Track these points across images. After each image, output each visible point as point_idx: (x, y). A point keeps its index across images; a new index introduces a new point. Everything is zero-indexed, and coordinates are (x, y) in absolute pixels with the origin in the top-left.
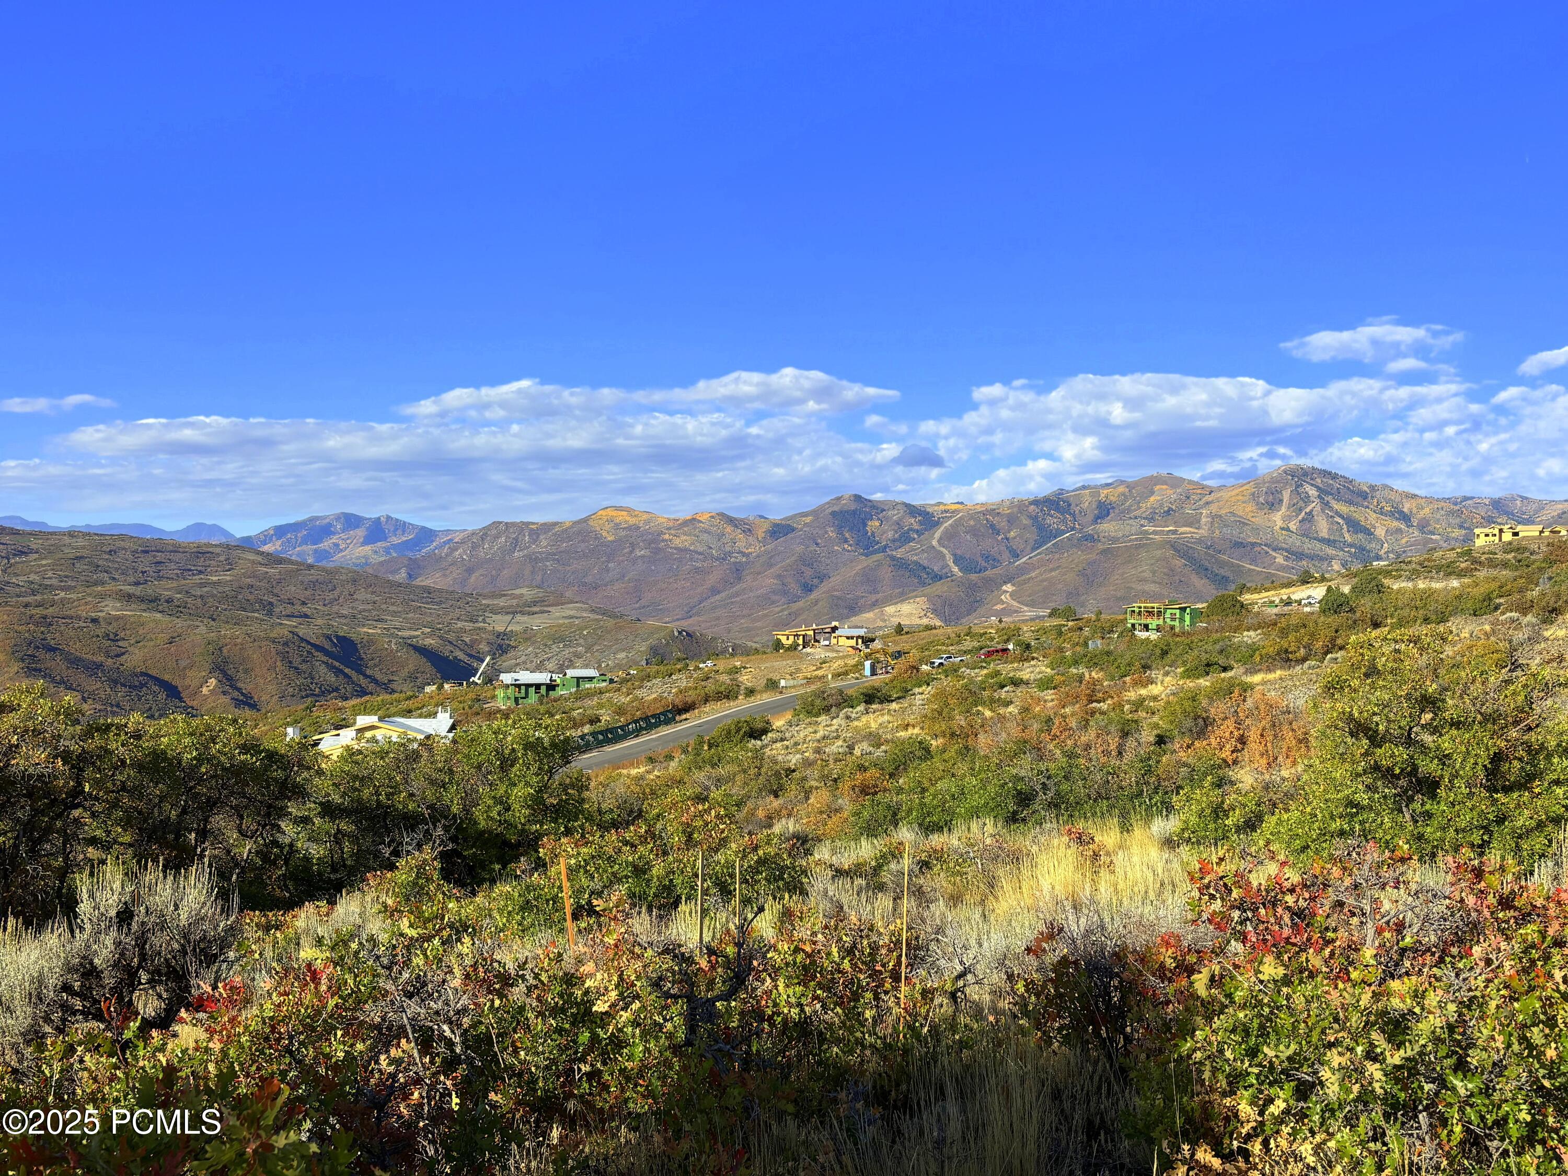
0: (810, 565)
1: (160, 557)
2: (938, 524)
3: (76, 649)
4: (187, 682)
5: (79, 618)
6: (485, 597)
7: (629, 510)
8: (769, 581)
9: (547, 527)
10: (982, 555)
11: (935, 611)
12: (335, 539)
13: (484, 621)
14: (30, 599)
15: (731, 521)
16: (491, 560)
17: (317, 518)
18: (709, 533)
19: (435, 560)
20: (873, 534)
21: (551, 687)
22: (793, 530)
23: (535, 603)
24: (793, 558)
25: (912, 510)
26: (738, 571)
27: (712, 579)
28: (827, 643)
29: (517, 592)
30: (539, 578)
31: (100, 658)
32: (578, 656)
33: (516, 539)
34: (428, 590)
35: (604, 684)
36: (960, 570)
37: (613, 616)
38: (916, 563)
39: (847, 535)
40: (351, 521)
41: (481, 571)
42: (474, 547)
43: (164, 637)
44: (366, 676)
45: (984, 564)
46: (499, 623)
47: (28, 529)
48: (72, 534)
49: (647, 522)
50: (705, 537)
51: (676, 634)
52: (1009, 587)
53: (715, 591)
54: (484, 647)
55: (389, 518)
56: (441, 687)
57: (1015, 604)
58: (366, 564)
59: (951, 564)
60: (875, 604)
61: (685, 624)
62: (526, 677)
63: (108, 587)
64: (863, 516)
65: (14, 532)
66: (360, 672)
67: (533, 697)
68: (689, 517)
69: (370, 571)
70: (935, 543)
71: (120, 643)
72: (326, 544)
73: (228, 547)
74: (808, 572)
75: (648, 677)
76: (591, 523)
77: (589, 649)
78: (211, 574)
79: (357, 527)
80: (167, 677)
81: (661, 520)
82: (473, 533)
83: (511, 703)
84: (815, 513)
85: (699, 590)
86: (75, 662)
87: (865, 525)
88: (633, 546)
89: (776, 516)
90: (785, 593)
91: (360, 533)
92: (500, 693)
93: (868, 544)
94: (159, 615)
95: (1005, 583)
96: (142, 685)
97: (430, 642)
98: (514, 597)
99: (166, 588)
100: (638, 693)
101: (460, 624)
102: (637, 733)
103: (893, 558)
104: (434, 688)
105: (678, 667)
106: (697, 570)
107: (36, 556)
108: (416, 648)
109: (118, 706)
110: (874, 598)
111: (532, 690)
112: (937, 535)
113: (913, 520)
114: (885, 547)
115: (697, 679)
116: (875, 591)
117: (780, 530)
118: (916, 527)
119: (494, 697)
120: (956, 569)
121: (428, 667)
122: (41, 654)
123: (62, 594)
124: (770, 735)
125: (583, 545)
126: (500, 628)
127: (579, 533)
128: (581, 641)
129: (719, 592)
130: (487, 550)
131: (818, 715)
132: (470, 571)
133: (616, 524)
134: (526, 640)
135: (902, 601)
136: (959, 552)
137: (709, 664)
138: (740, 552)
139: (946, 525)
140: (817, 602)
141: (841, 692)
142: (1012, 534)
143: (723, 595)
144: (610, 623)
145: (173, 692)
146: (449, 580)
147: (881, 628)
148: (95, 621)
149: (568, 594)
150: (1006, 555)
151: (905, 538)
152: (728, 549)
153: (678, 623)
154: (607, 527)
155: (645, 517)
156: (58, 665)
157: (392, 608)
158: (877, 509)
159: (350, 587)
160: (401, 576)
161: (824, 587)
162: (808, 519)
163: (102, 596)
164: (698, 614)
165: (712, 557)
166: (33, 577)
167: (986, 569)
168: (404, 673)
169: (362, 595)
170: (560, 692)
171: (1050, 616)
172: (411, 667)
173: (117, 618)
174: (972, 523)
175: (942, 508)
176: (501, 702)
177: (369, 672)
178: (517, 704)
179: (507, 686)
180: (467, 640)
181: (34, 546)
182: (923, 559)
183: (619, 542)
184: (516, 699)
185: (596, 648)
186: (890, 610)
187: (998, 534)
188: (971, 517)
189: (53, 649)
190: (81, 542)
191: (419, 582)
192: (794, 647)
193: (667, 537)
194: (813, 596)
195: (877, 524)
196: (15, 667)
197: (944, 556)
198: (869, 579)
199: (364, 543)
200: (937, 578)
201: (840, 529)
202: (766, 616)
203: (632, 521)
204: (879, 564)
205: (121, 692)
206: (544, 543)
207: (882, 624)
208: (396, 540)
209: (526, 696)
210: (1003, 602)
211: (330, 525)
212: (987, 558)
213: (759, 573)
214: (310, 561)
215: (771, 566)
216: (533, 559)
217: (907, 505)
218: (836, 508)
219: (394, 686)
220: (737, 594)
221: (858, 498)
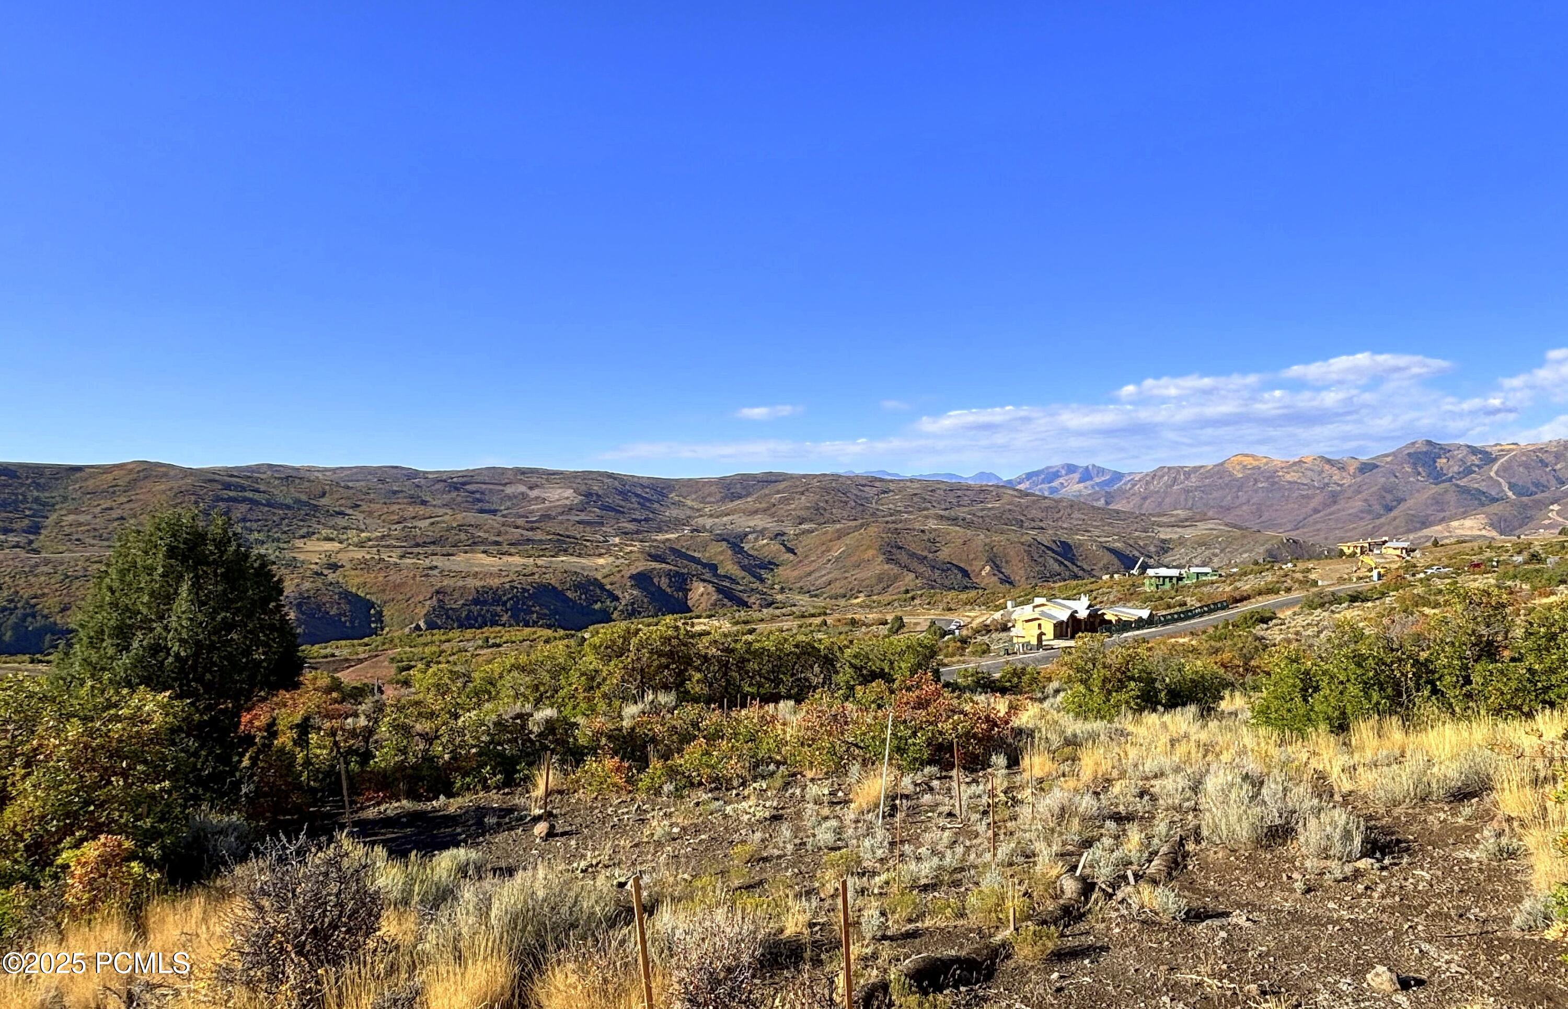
0: (1390, 492)
1: (959, 493)
2: (1495, 460)
3: (913, 548)
4: (974, 568)
5: (914, 530)
6: (1154, 516)
7: (1253, 456)
8: (1358, 504)
9: (1196, 469)
10: (1533, 483)
11: (1491, 525)
12: (1061, 480)
13: (1153, 532)
14: (889, 519)
15: (1329, 461)
16: (1158, 492)
17: (1051, 467)
18: (1312, 470)
19: (1122, 491)
20: (1442, 469)
21: (1180, 578)
22: (1377, 466)
23: (1187, 520)
24: (1377, 487)
25: (1474, 451)
26: (1334, 498)
27: (1314, 503)
28: (1378, 552)
29: (1175, 512)
30: (1190, 503)
31: (925, 553)
32: (1216, 555)
33: (1175, 478)
34: (1117, 512)
35: (1215, 578)
36: (1514, 494)
37: (1240, 528)
38: (1477, 490)
39: (1420, 469)
40: (1071, 469)
41: (1152, 499)
42: (1147, 483)
43: (961, 541)
44: (1078, 566)
45: (1534, 489)
46: (1165, 534)
47: (889, 478)
48: (911, 481)
49: (1267, 464)
50: (1309, 473)
51: (1285, 541)
52: (1555, 507)
53: (1316, 511)
54: (1152, 549)
55: (1094, 466)
56: (1112, 577)
57: (1560, 520)
58: (1080, 495)
59: (1506, 489)
60: (1443, 520)
61: (1294, 535)
62: (1163, 572)
63: (930, 511)
64: (1433, 456)
65: (881, 480)
66: (1073, 563)
67: (1168, 586)
68: (1297, 460)
69: (1082, 500)
70: (1492, 474)
71: (937, 545)
72: (1055, 484)
73: (998, 487)
74: (1389, 497)
75: (1245, 574)
76: (1226, 465)
77: (1222, 551)
78: (988, 503)
79: (1074, 472)
80: (962, 565)
81: (1275, 463)
82: (1147, 475)
83: (1153, 588)
84: (1394, 454)
85: (1304, 510)
86: (913, 555)
87: (1435, 462)
88: (1256, 481)
89: (1364, 458)
90: (1369, 512)
91: (1076, 476)
92: (1147, 582)
93: (1437, 476)
94: (958, 528)
95: (1552, 504)
96: (949, 569)
97: (1118, 545)
98: (1172, 516)
99: (961, 512)
100: (1238, 584)
101: (1137, 534)
102: (1201, 615)
103: (1457, 486)
104: (1108, 576)
105: (1267, 567)
106: (1303, 496)
107: (892, 494)
108: (1109, 549)
109: (935, 581)
110: (1442, 515)
111: (1167, 580)
112: (1495, 468)
113: (1474, 458)
114: (1452, 477)
115: (1279, 575)
116: (1443, 510)
117: (1366, 468)
118: (1477, 462)
119: (1143, 584)
120: (1510, 494)
121: (1116, 561)
122: (894, 550)
123: (906, 516)
124: (1274, 621)
125: (1221, 481)
126: (1162, 536)
127: (1218, 472)
128: (1217, 545)
129: (1319, 512)
130: (1156, 485)
131: (1315, 609)
132: (1145, 498)
133: (1245, 466)
134: (1180, 544)
135: (1464, 518)
136: (1512, 481)
137: (1290, 565)
138: (1335, 483)
139: (1502, 460)
140: (1395, 519)
141: (1333, 594)
142: (1558, 467)
143: (1322, 514)
144: (1238, 533)
145: (966, 574)
146: (1131, 505)
147: (1447, 537)
148: (923, 531)
149: (1210, 514)
150: (1553, 482)
151: (1468, 471)
152: (1326, 481)
153: (1286, 534)
154: (1238, 467)
155: (1265, 460)
156: (903, 558)
157: (1094, 523)
158: (1445, 450)
159: (1069, 510)
160: (1102, 503)
161: (1402, 507)
162: (1389, 459)
163: (927, 517)
164: (1303, 527)
165: (1314, 486)
166: (891, 506)
167: (1536, 493)
168: (1101, 565)
169: (1076, 515)
170: (1186, 582)
171: (1560, 533)
172: (1105, 561)
173: (935, 530)
174: (1524, 458)
175: (1499, 448)
176: (1148, 588)
177: (1079, 564)
178: (1158, 588)
179: (1151, 577)
180: (1142, 544)
181: (892, 488)
182: (1483, 486)
183: (1247, 478)
184: (1157, 586)
185: (1228, 550)
186: (1455, 524)
187: (1547, 466)
188: (1523, 454)
189: (900, 548)
190: (916, 485)
191: (1110, 507)
192: (1354, 554)
193: (1280, 474)
194: (1392, 514)
195: (1445, 461)
196: (881, 558)
197: (1500, 484)
198: (1438, 502)
199: (1079, 482)
200: (1494, 500)
201: (1415, 465)
202: (1354, 528)
203: (1255, 463)
204: (1446, 491)
205: (937, 572)
206: (1194, 480)
207: (1447, 534)
208: (1098, 480)
209: (1164, 584)
210: (1550, 518)
211: (1058, 471)
212: (1537, 485)
213: (1350, 498)
214: (1046, 494)
215: (1360, 492)
216: (1187, 491)
217: (1469, 447)
218: (1412, 451)
219: (1094, 573)
220: (1330, 514)
221: (1429, 443)
